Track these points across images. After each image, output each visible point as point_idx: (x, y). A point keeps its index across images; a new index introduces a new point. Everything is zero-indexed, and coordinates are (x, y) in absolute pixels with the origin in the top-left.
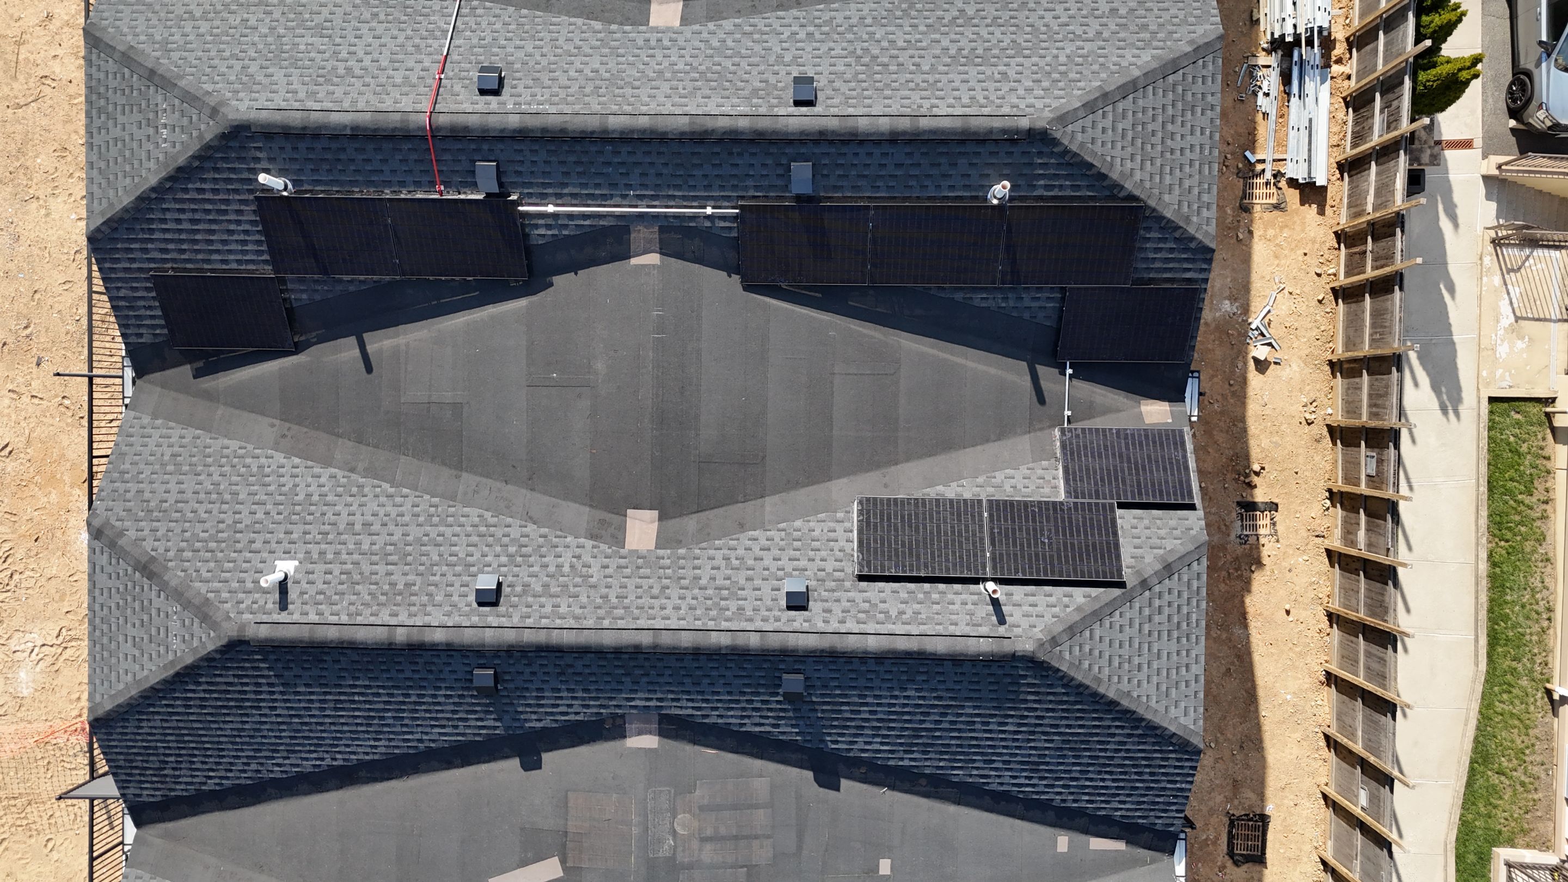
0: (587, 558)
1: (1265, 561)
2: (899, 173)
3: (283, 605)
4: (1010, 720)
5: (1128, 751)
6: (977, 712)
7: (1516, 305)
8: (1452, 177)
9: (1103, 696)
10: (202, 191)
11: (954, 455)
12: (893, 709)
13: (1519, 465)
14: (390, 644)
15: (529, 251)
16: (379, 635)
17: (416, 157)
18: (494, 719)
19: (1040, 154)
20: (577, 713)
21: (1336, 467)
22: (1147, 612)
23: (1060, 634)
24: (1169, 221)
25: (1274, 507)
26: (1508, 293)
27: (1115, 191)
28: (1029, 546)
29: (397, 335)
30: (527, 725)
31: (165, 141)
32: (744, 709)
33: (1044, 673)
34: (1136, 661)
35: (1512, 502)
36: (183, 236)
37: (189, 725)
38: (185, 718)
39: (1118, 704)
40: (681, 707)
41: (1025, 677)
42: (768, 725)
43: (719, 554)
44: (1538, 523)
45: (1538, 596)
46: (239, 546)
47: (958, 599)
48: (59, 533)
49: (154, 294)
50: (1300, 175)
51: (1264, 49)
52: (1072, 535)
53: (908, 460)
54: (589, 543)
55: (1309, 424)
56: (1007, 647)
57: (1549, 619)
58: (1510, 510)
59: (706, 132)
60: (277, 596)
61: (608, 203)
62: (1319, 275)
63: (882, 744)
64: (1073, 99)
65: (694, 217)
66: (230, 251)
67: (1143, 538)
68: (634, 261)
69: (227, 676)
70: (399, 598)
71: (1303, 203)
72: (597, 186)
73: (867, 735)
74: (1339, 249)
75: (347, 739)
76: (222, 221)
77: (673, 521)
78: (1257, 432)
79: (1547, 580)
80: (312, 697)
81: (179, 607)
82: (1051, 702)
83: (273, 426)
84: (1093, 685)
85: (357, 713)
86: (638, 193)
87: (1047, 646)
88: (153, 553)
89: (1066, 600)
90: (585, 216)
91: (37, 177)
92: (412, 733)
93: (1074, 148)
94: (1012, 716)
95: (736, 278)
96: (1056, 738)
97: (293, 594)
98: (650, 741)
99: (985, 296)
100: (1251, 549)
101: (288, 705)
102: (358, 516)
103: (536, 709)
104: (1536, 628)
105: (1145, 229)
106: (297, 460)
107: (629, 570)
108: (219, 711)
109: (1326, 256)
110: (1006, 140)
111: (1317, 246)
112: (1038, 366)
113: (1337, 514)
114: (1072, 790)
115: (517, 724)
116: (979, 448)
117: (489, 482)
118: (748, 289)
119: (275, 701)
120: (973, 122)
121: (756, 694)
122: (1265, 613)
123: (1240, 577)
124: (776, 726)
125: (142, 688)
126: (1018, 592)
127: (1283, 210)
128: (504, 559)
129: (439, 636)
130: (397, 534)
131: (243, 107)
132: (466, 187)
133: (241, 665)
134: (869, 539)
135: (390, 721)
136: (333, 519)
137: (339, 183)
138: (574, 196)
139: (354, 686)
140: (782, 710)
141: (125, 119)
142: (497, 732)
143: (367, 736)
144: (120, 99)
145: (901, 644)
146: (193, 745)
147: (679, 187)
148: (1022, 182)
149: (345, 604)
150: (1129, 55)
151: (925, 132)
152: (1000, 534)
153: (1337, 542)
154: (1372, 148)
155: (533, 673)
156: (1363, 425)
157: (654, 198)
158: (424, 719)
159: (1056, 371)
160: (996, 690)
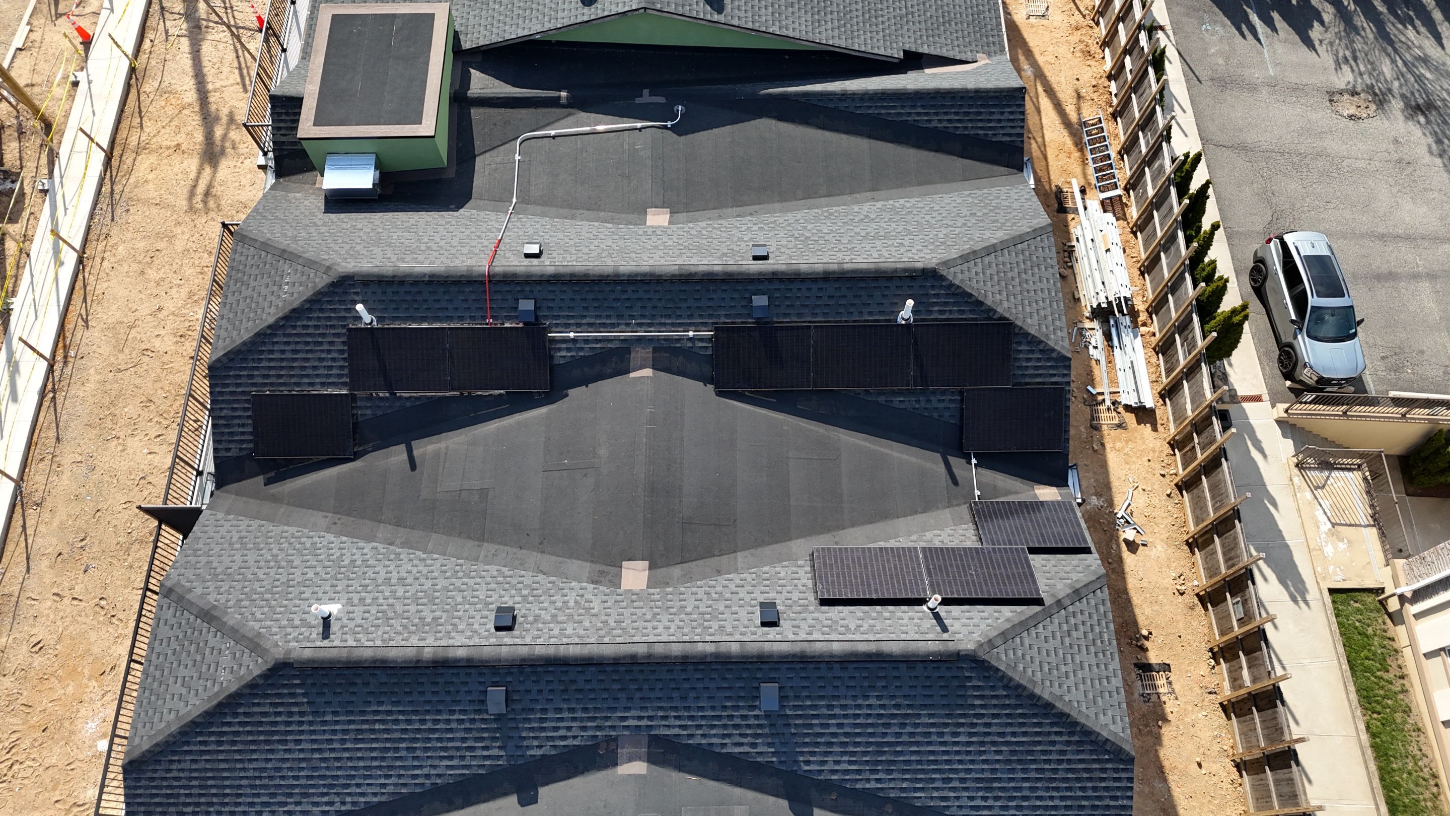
0: (588, 596)
1: (1170, 717)
2: (831, 302)
3: (326, 634)
4: (961, 730)
5: (1069, 761)
6: (932, 721)
7: (1329, 514)
8: (1252, 422)
9: (1039, 698)
10: (307, 327)
11: (890, 522)
12: (858, 721)
13: (1369, 645)
14: (418, 661)
15: (552, 369)
16: (410, 653)
17: (474, 297)
18: (499, 747)
19: (933, 287)
20: (575, 737)
21: (1212, 629)
22: (1065, 627)
23: (996, 636)
24: (1033, 336)
25: (1166, 668)
26: (1321, 506)
27: (991, 314)
28: (960, 576)
29: (439, 441)
30: (528, 753)
31: (286, 293)
32: (725, 726)
33: (987, 674)
34: (1063, 669)
35: (1373, 678)
36: (283, 364)
37: (216, 766)
38: (214, 757)
39: (1053, 706)
40: (668, 726)
41: (970, 678)
42: (747, 744)
43: (701, 591)
44: (1401, 696)
45: (1420, 763)
46: (290, 596)
47: (906, 616)
49: (249, 413)
50: (1132, 401)
51: (1087, 318)
52: (994, 569)
53: (853, 525)
54: (591, 587)
55: (1182, 594)
56: (952, 647)
57: (1437, 785)
58: (1373, 685)
59: (690, 274)
60: (321, 629)
61: (616, 329)
62: (1163, 476)
63: (850, 763)
64: (954, 254)
65: (679, 340)
66: (317, 376)
67: (1053, 573)
68: (632, 375)
69: (264, 705)
70: (427, 628)
71: (1139, 423)
72: (608, 317)
73: (836, 753)
74: (1175, 455)
75: (360, 777)
76: (317, 351)
77: (662, 570)
78: (1139, 602)
79: (1424, 748)
80: (337, 727)
81: (232, 642)
82: (995, 706)
83: (326, 517)
84: (1030, 686)
85: (374, 745)
86: (638, 321)
87: (986, 646)
88: (216, 603)
89: (996, 614)
90: (597, 340)
92: (420, 767)
93: (957, 282)
94: (963, 725)
95: (711, 387)
96: (1004, 748)
97: (335, 627)
98: (639, 768)
99: (901, 399)
100: (1154, 706)
101: (314, 737)
102: (394, 573)
103: (537, 734)
104: (1428, 795)
105: (1016, 343)
106: (344, 539)
107: (625, 604)
109: (1166, 461)
110: (907, 277)
111: (1157, 454)
112: (950, 458)
113: (1222, 669)
115: (519, 753)
116: (909, 517)
117: (506, 548)
118: (720, 394)
119: (302, 732)
120: (882, 265)
121: (736, 708)
122: (1180, 767)
123: (1150, 732)
124: (753, 745)
125: (183, 723)
126: (956, 610)
127: (1125, 428)
128: (518, 599)
129: (461, 653)
130: (428, 584)
131: (349, 266)
132: (508, 318)
133: (280, 691)
134: (826, 575)
135: (403, 753)
136: (373, 576)
137: (413, 319)
138: (590, 325)
139: (377, 712)
140: (760, 726)
141: (256, 283)
142: (500, 763)
143: (379, 773)
144: (254, 271)
145: (862, 648)
146: (213, 791)
147: (669, 316)
148: (921, 308)
149: (380, 633)
150: (987, 234)
151: (848, 272)
152: (935, 568)
153: (1227, 692)
154: (1182, 371)
155: (540, 691)
156: (1224, 579)
157: (650, 325)
158: (435, 749)
159: (963, 461)
160: (946, 696)
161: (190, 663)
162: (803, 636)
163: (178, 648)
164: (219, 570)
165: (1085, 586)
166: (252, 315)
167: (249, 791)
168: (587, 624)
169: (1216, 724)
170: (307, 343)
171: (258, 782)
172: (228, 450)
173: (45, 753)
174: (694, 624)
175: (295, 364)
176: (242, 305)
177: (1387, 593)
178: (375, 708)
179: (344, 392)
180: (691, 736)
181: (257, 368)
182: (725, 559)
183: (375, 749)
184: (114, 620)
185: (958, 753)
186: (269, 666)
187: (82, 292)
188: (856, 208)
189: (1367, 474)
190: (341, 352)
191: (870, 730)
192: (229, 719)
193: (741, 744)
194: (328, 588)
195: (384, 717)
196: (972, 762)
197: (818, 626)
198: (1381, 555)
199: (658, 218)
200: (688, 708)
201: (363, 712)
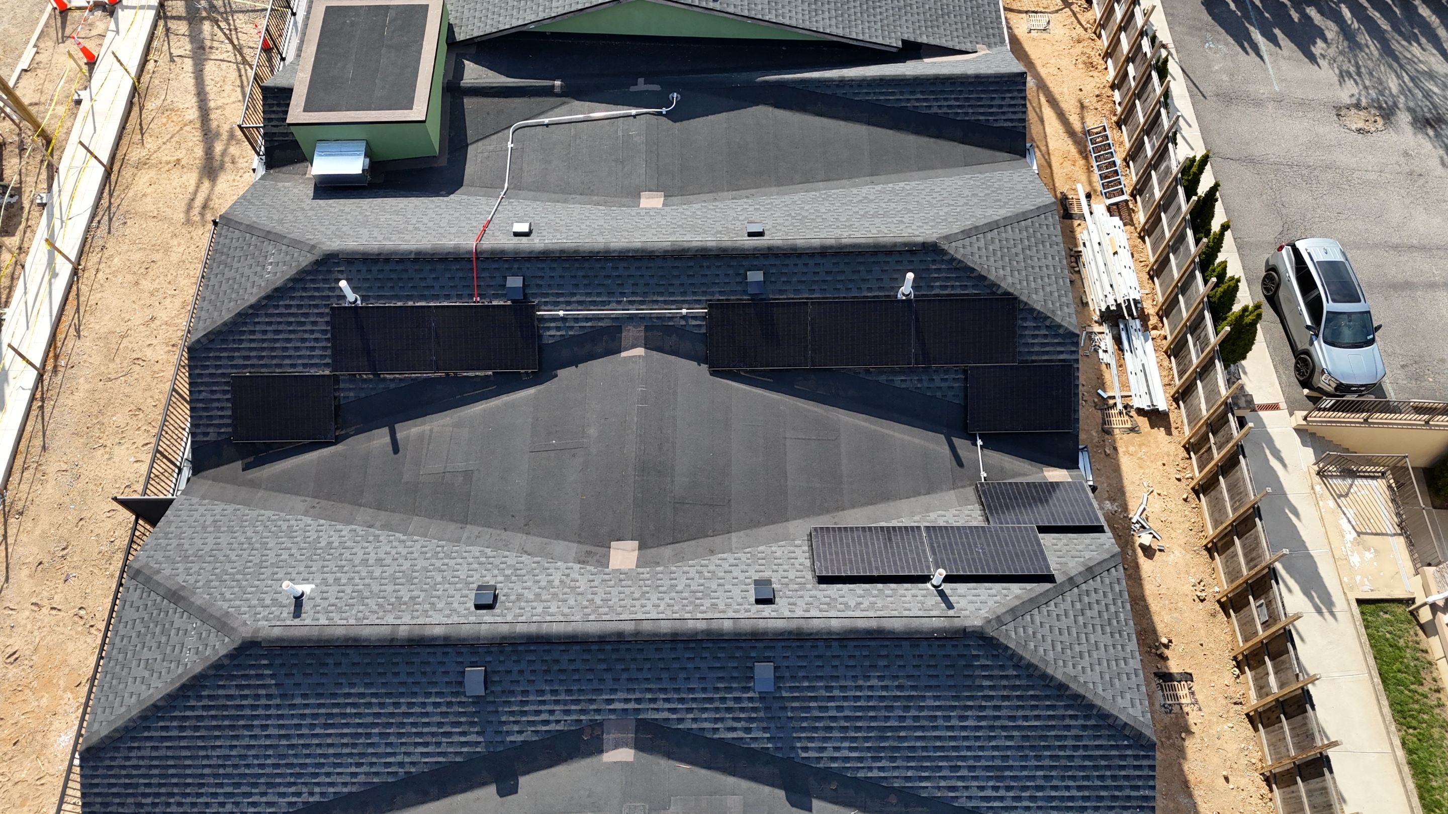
0: (576, 576)
1: (1194, 729)
2: (829, 278)
3: (297, 613)
4: (969, 713)
5: (1086, 747)
6: (937, 703)
7: (1354, 523)
8: (1269, 430)
9: (1052, 678)
10: (290, 306)
11: (892, 504)
12: (859, 704)
13: (1401, 657)
14: (392, 640)
15: (540, 348)
16: (385, 631)
17: (461, 275)
18: (477, 733)
19: (934, 261)
20: (558, 722)
21: (1236, 637)
22: (1078, 606)
23: (1005, 613)
24: (1039, 312)
25: (1188, 677)
26: (1345, 514)
27: (994, 289)
28: (966, 554)
29: (424, 424)
30: (508, 739)
31: (269, 273)
32: (717, 710)
33: (995, 653)
34: (1077, 648)
35: (1407, 692)
36: (265, 345)
37: (177, 753)
38: (176, 743)
39: (1067, 687)
40: (657, 710)
41: (977, 657)
42: (740, 729)
43: (692, 571)
44: (1437, 711)
46: (262, 577)
47: (909, 593)
48: (39, 737)
49: (229, 396)
50: (1144, 404)
51: (1096, 322)
52: (1001, 546)
53: (853, 506)
54: (577, 566)
55: (1202, 601)
56: (957, 623)
58: (1407, 699)
59: (683, 250)
60: (292, 608)
61: (607, 307)
62: (1179, 480)
63: (851, 749)
64: (955, 229)
65: (672, 318)
66: (299, 357)
67: (1064, 551)
68: (623, 354)
69: (229, 687)
70: (404, 607)
71: (1152, 427)
72: (599, 295)
73: (836, 739)
74: (1190, 458)
75: (329, 765)
76: (300, 331)
77: (652, 550)
78: (1158, 609)
80: (307, 711)
81: (199, 622)
82: (1005, 687)
83: (305, 501)
84: (1042, 666)
85: (345, 731)
86: (630, 299)
87: (994, 623)
88: (184, 584)
89: (1005, 592)
90: (587, 319)
91: (109, 431)
92: (394, 754)
93: (959, 257)
94: (971, 707)
95: (705, 367)
96: (1015, 733)
97: (307, 606)
98: (626, 754)
99: (903, 378)
100: (1177, 717)
101: (281, 722)
102: (372, 554)
103: (518, 718)
106: (322, 522)
107: (613, 582)
108: (211, 733)
109: (1181, 465)
110: (907, 251)
111: (1172, 458)
112: (954, 439)
113: (1247, 678)
114: (1040, 804)
115: (499, 739)
116: (912, 499)
117: (490, 530)
118: (714, 373)
119: (268, 717)
120: (881, 239)
121: (729, 689)
122: (1206, 781)
123: (1173, 745)
124: (748, 730)
125: (144, 707)
126: (962, 587)
127: (1138, 432)
128: (500, 578)
129: (438, 631)
130: (406, 565)
131: (334, 245)
132: (496, 296)
133: (247, 672)
134: (824, 553)
135: (376, 740)
136: (349, 557)
137: (398, 298)
138: (580, 303)
139: (349, 695)
140: (754, 709)
141: (239, 265)
142: (478, 749)
143: (350, 760)
144: (238, 253)
145: (862, 624)
146: (175, 780)
147: (661, 294)
148: (923, 284)
149: (354, 612)
150: (990, 212)
151: (846, 246)
152: (939, 546)
153: (1253, 701)
154: (1195, 371)
155: (521, 672)
156: (1246, 582)
157: (642, 302)
158: (409, 735)
159: (969, 443)
160: (953, 676)
161: (154, 646)
162: (799, 613)
163: (143, 630)
164: (190, 552)
165: (1098, 564)
166: (234, 296)
167: (212, 780)
168: (572, 602)
169: (1243, 736)
170: (290, 323)
171: (221, 771)
172: (206, 434)
173: (14, 767)
174: (685, 601)
175: (277, 345)
177: (1418, 603)
178: (347, 691)
179: (327, 372)
180: (680, 720)
181: (238, 349)
182: (718, 539)
183: (346, 735)
184: (93, 630)
185: (966, 738)
186: (236, 645)
187: (76, 303)
188: (855, 191)
189: (1392, 481)
190: (324, 332)
191: (872, 714)
192: (192, 703)
193: (734, 729)
194: (302, 569)
195: (356, 700)
196: (981, 748)
197: (816, 604)
198: (1409, 564)
199: (652, 201)
200: (677, 690)
201: (334, 695)
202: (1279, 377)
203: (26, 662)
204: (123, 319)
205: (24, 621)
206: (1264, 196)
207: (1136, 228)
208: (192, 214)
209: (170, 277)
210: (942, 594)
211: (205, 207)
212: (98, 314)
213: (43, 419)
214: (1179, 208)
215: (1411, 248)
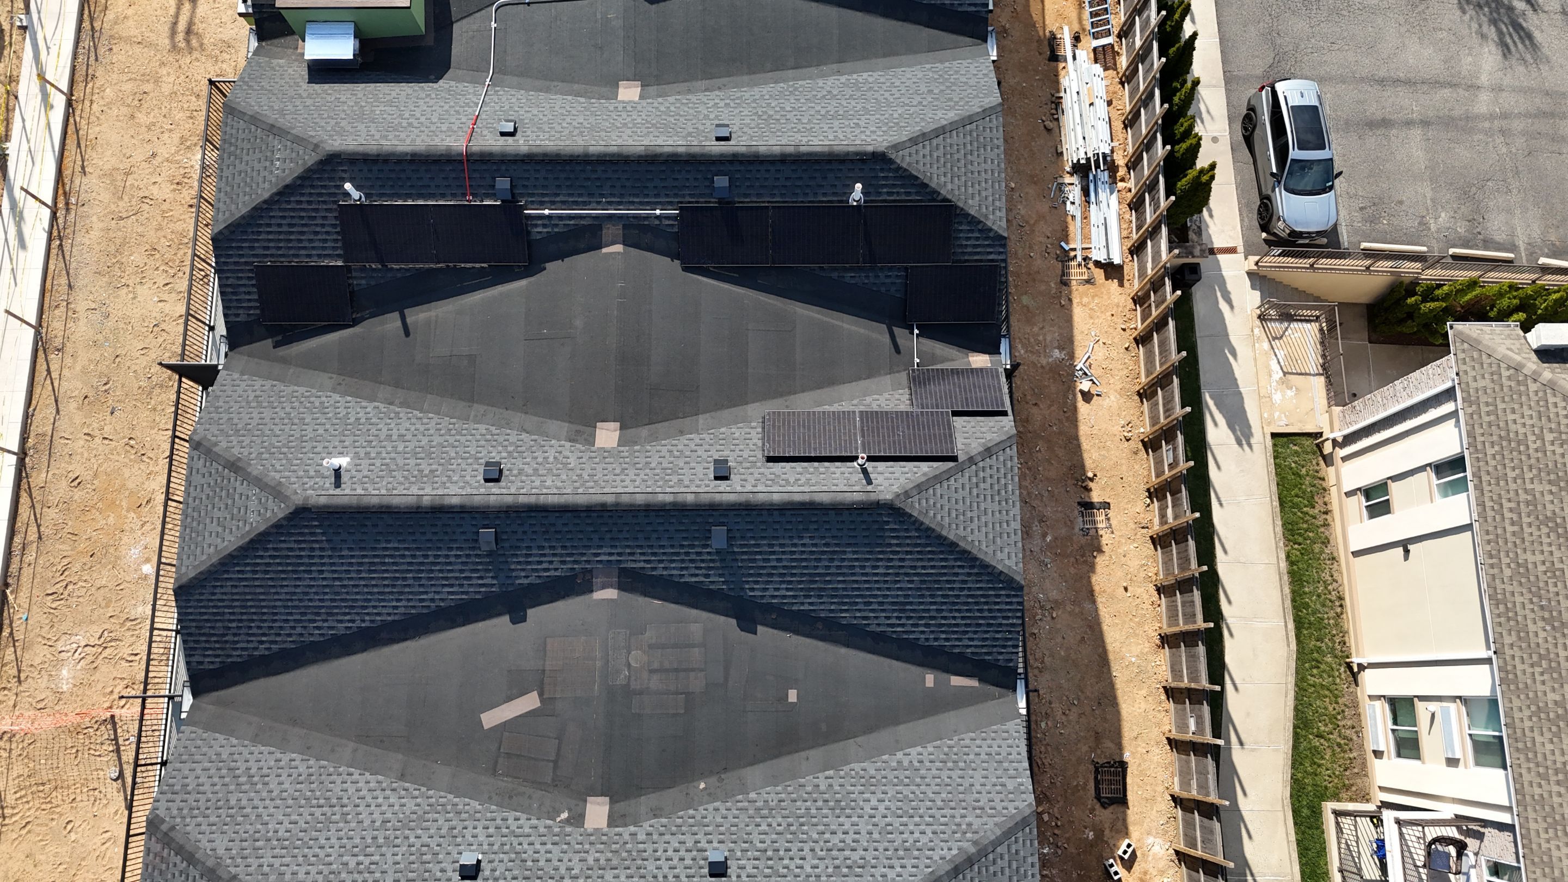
0: (567, 453)
1: (1105, 548)
2: (788, 184)
3: (338, 483)
4: (880, 564)
5: (969, 589)
6: (855, 556)
7: (1282, 364)
8: (1224, 273)
9: (946, 538)
10: (300, 202)
11: (836, 388)
12: (794, 557)
13: (1301, 484)
14: (418, 507)
15: (530, 244)
16: (411, 501)
17: (454, 176)
18: (492, 577)
19: (882, 170)
20: (556, 569)
21: (1150, 470)
22: (974, 480)
23: (911, 489)
24: (973, 217)
25: (1106, 505)
26: (1276, 356)
27: (935, 196)
28: (889, 437)
29: (430, 310)
31: (278, 169)
32: (683, 561)
33: (902, 519)
34: (969, 514)
35: (1299, 514)
36: (281, 237)
37: (252, 590)
38: (251, 583)
39: (958, 545)
40: (635, 561)
41: (888, 523)
42: (701, 575)
43: (664, 450)
44: (1322, 529)
45: (1330, 587)
46: (304, 450)
47: (838, 471)
48: (112, 550)
49: (254, 282)
50: (1102, 257)
51: (1068, 172)
52: (919, 430)
53: (803, 391)
54: (568, 444)
55: (1128, 440)
56: (873, 497)
57: (1341, 606)
58: (1298, 519)
59: (656, 155)
60: (333, 479)
61: (588, 207)
62: (1124, 330)
63: (787, 589)
64: (904, 136)
65: (647, 217)
66: (313, 248)
67: (970, 433)
68: (604, 250)
69: (290, 542)
70: (425, 479)
71: (1107, 279)
72: (580, 195)
73: (776, 582)
74: (1136, 310)
75: (376, 600)
76: (311, 225)
77: (631, 430)
78: (1088, 447)
79: (1335, 575)
80: (353, 561)
81: (257, 490)
82: (909, 545)
83: (331, 378)
84: (938, 529)
85: (386, 575)
86: (609, 200)
87: (902, 497)
88: (240, 456)
89: (915, 470)
90: (570, 217)
91: (130, 270)
92: (426, 593)
93: (904, 165)
94: (881, 559)
95: (677, 262)
96: (915, 578)
97: (345, 478)
98: (611, 594)
99: (852, 275)
100: (1092, 539)
101: (334, 568)
102: (395, 431)
103: (524, 567)
104: (1332, 614)
105: (957, 223)
106: (349, 398)
107: (597, 460)
108: (278, 576)
109: (1127, 316)
110: (858, 160)
111: (1120, 309)
112: (894, 328)
113: (1154, 507)
114: (932, 629)
115: (509, 582)
116: (854, 383)
117: (494, 409)
118: (685, 269)
119: (323, 564)
120: (836, 148)
121: (693, 546)
122: (1108, 590)
123: (1085, 562)
124: (707, 576)
125: (222, 556)
126: (881, 466)
127: (1093, 284)
128: (504, 454)
129: (455, 501)
130: (425, 441)
131: (336, 144)
132: (488, 196)
133: (302, 531)
134: (774, 435)
135: (410, 582)
136: (376, 433)
137: (399, 196)
138: (563, 202)
139: (386, 549)
140: (712, 561)
141: (249, 158)
142: (493, 589)
143: (391, 597)
144: (246, 145)
145: (797, 498)
146: (253, 610)
147: (637, 195)
149: (384, 483)
150: (940, 114)
151: (804, 154)
152: (868, 430)
153: (1156, 527)
154: (1147, 230)
155: (525, 532)
156: (1161, 428)
157: (620, 203)
158: (438, 578)
159: (907, 331)
160: (867, 536)
161: (223, 506)
162: (749, 488)
163: (211, 494)
164: (240, 426)
165: (997, 444)
166: (248, 189)
167: (283, 611)
168: (564, 476)
169: (1145, 554)
170: (302, 217)
171: (290, 604)
172: (237, 315)
173: (95, 575)
174: (657, 477)
175: (292, 237)
176: (238, 179)
177: (1324, 437)
178: (384, 545)
179: (340, 263)
180: (654, 569)
181: (257, 241)
182: (688, 421)
183: (387, 578)
184: (144, 458)
185: (877, 582)
186: (291, 510)
187: (75, 137)
188: (820, 82)
189: (1324, 324)
190: (334, 226)
191: (804, 564)
192: (261, 553)
193: (697, 575)
194: (337, 443)
195: (392, 553)
196: (888, 589)
197: (763, 480)
198: (1324, 402)
199: (629, 92)
200: (651, 547)
201: (374, 549)
202: (1242, 220)
203: (89, 486)
204: (124, 155)
205: (80, 450)
206: (1261, 24)
207: (1118, 73)
208: (177, 40)
209: (164, 111)
210: (865, 471)
211: (189, 32)
212: (100, 150)
213: (64, 258)
214: (1152, 64)
215: (1397, 82)
